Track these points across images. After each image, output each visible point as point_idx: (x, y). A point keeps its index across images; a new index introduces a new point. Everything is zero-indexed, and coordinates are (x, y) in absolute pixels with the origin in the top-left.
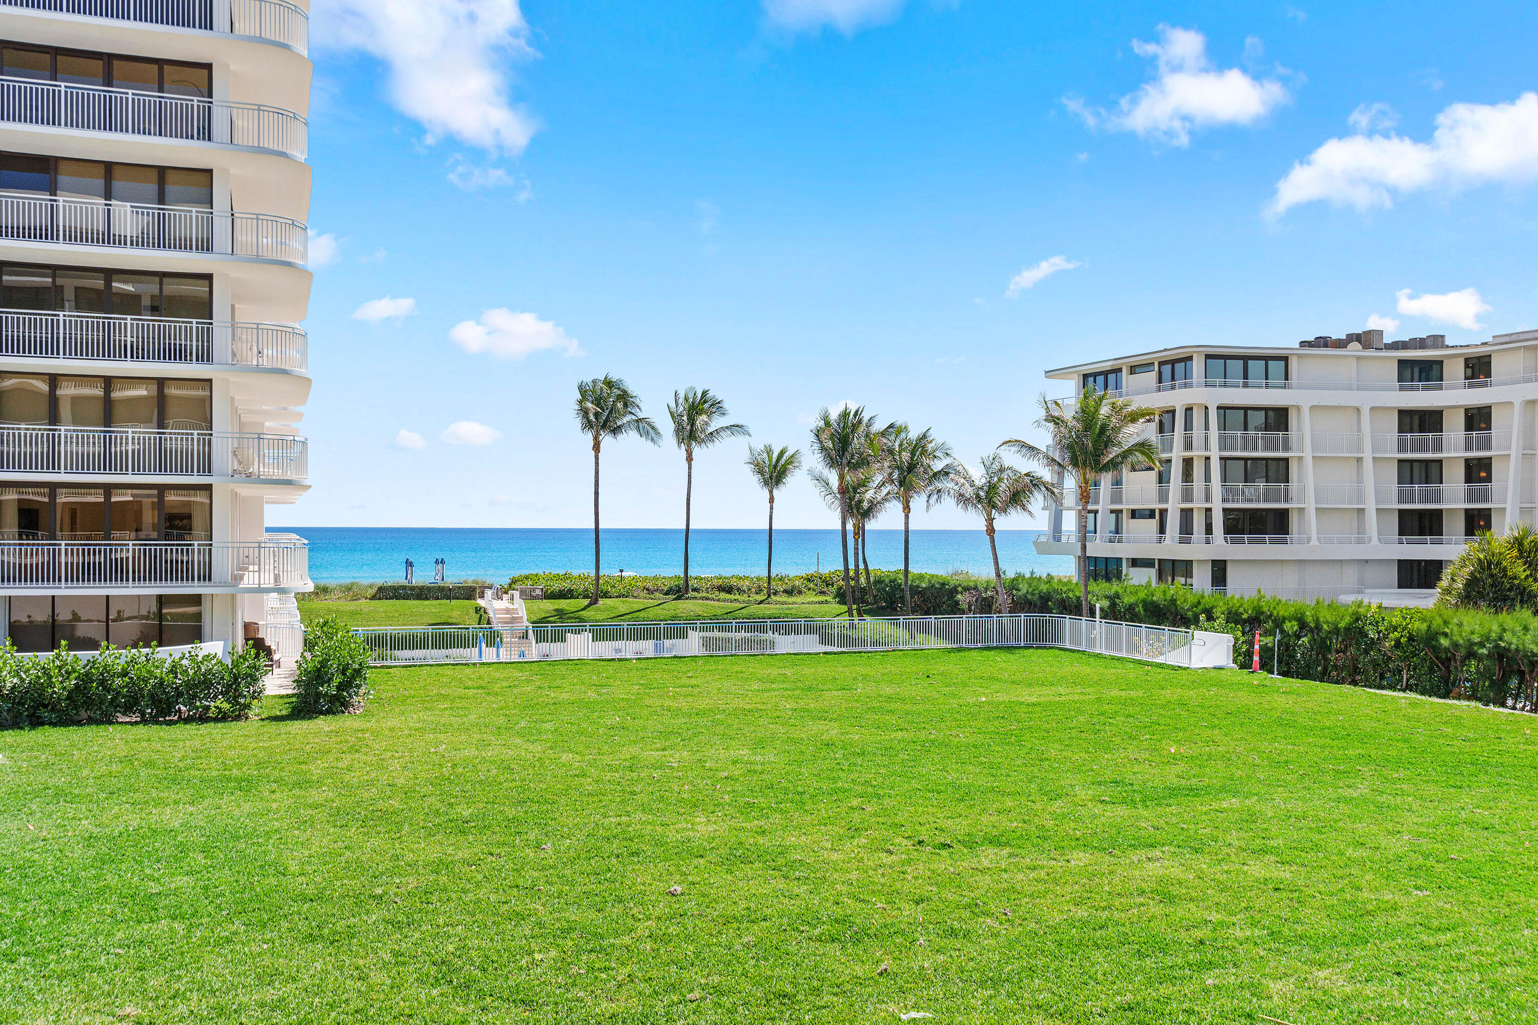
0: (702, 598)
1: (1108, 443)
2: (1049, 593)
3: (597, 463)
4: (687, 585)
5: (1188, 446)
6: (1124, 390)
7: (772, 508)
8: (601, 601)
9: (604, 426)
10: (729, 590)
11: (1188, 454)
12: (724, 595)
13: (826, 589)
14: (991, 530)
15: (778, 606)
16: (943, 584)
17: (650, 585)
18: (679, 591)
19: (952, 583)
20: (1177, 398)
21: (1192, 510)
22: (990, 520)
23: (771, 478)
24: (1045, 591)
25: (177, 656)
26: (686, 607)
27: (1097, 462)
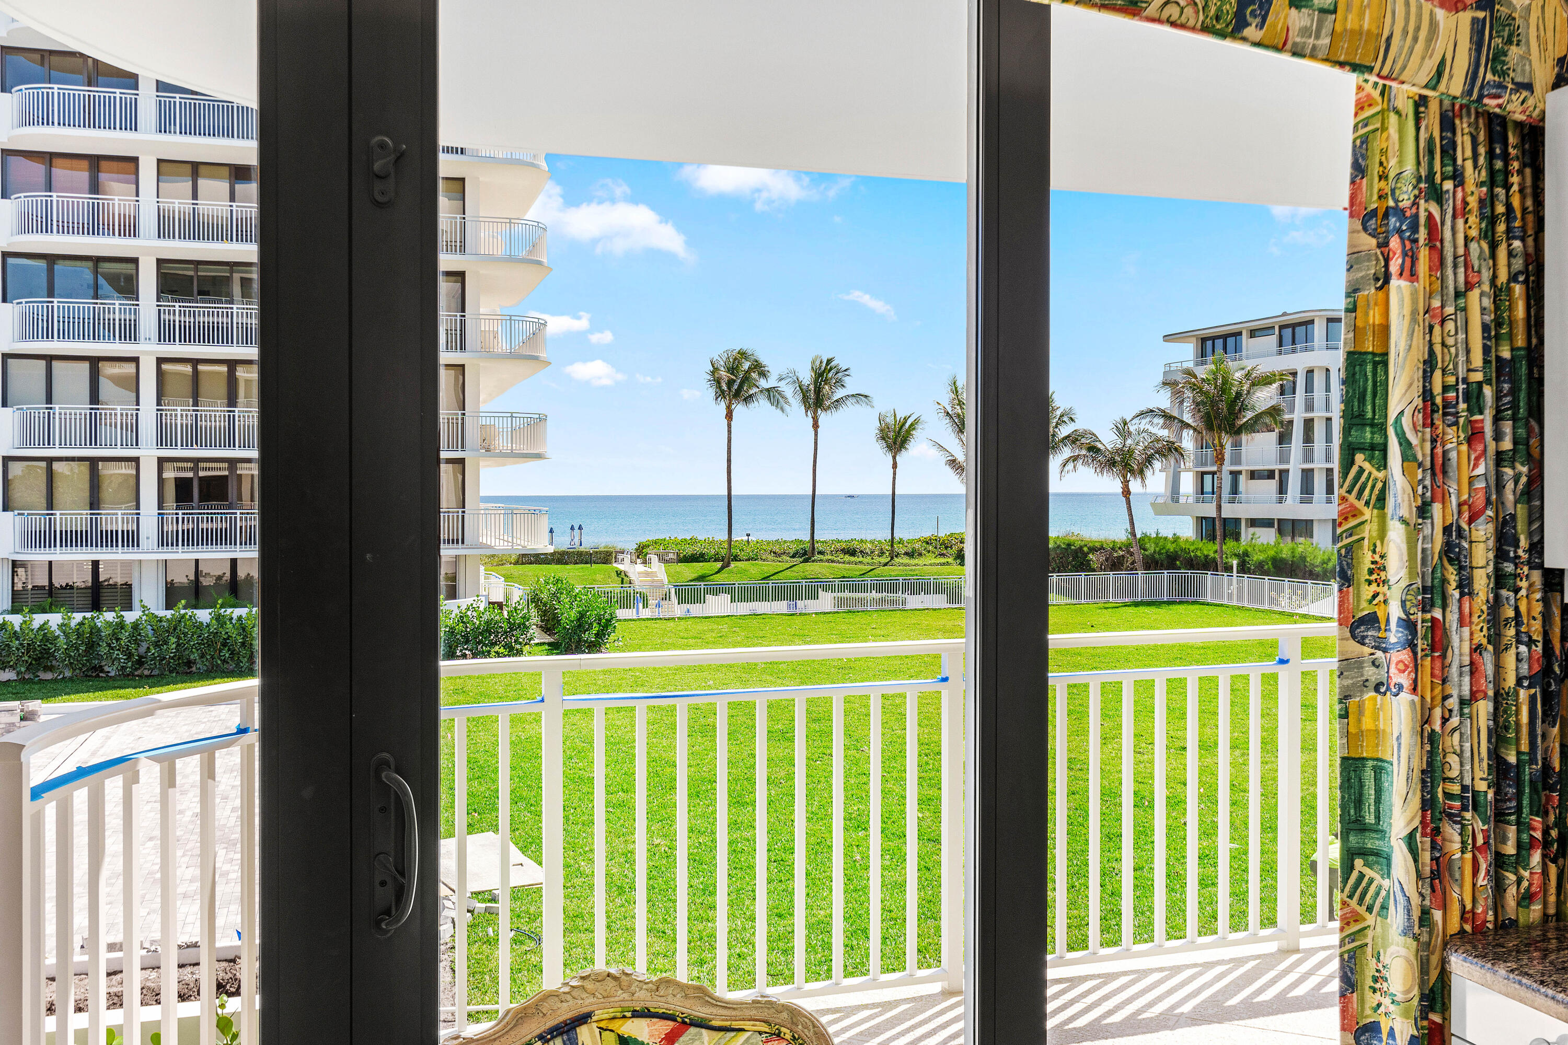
0: (828, 561)
1: (1243, 408)
2: (1176, 552)
3: (729, 432)
4: (814, 548)
5: (1309, 407)
6: (1244, 353)
7: (895, 474)
8: (733, 564)
9: (737, 394)
10: (852, 553)
11: (1309, 415)
12: (847, 558)
13: (945, 552)
14: (1126, 492)
15: (901, 568)
16: (1069, 545)
17: (776, 548)
18: (805, 553)
19: (1078, 544)
20: (1299, 361)
21: (1312, 470)
22: (1126, 483)
23: (895, 443)
24: (1172, 550)
25: (464, 608)
26: (812, 568)
27: (1232, 425)
